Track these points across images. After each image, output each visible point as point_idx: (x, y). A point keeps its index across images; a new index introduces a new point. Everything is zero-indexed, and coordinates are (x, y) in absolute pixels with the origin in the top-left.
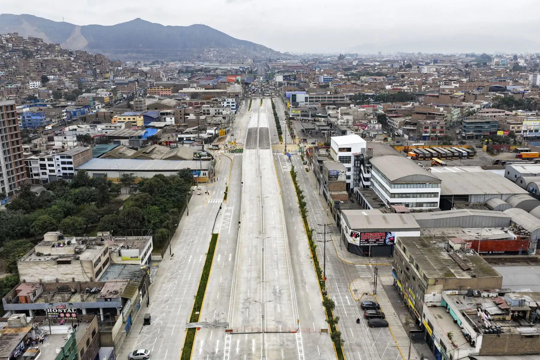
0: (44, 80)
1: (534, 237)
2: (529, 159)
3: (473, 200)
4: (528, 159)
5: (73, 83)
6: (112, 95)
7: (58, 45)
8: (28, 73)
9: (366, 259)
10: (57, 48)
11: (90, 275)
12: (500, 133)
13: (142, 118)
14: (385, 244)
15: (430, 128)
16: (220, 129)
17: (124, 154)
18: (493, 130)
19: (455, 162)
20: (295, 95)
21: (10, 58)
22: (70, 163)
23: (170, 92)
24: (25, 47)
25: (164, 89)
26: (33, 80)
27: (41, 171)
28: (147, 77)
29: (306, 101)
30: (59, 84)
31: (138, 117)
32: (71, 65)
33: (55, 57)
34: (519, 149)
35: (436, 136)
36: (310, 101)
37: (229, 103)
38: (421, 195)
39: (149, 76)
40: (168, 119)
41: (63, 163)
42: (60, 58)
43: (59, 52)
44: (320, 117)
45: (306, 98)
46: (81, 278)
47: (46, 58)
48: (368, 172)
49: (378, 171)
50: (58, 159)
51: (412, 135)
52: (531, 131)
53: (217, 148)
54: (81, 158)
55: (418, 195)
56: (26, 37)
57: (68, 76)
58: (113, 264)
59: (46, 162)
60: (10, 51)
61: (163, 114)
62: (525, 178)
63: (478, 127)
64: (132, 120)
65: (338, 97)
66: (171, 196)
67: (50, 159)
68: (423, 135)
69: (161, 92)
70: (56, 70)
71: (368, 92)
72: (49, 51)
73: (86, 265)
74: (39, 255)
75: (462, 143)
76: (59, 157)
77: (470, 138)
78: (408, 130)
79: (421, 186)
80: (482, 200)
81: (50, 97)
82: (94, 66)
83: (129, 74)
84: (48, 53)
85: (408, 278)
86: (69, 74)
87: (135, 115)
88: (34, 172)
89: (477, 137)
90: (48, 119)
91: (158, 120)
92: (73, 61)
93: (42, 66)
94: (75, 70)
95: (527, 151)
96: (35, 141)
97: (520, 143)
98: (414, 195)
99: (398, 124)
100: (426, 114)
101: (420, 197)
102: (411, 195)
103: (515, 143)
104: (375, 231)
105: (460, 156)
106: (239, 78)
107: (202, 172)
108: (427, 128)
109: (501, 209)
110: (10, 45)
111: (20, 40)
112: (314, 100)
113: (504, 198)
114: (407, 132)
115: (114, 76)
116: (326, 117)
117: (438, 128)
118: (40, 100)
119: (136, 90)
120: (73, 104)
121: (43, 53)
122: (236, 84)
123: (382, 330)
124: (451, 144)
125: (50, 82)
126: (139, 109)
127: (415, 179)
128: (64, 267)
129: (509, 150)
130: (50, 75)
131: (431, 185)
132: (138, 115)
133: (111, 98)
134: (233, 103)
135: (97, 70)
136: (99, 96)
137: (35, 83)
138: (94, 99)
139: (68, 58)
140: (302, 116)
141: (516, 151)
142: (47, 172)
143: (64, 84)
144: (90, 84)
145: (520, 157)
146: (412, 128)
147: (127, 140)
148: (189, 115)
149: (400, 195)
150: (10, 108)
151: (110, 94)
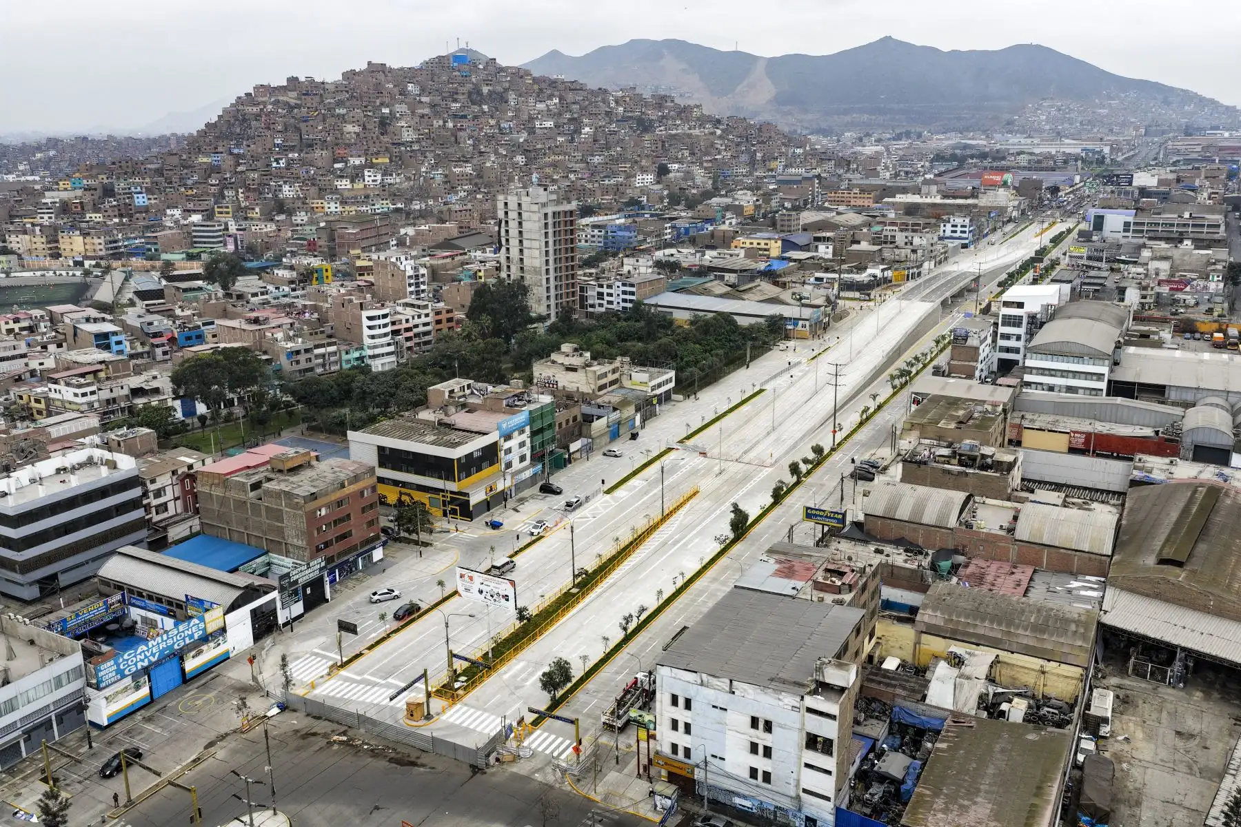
0: (662, 171)
1: (1188, 440)
3: (1173, 396)
5: (710, 178)
6: (761, 202)
7: (697, 106)
8: (638, 159)
10: (696, 113)
11: (593, 387)
13: (780, 243)
16: (896, 269)
17: (710, 291)
20: (1102, 217)
21: (615, 133)
22: (632, 293)
23: (871, 201)
24: (643, 113)
25: (858, 195)
26: (644, 170)
27: (598, 302)
28: (848, 170)
29: (1125, 231)
30: (685, 179)
31: (773, 242)
32: (712, 145)
33: (690, 129)
36: (1134, 231)
37: (956, 226)
38: (1075, 374)
39: (855, 166)
40: (822, 248)
41: (624, 293)
42: (696, 132)
43: (698, 119)
44: (1124, 262)
45: (1127, 224)
46: (585, 389)
47: (674, 132)
50: (619, 287)
53: (867, 298)
54: (648, 289)
55: (1070, 375)
56: (647, 95)
57: (705, 164)
58: (622, 387)
59: (605, 290)
60: (618, 121)
61: (817, 239)
64: (762, 246)
66: (730, 340)
67: (610, 287)
69: (852, 200)
70: (686, 153)
72: (681, 119)
73: (590, 375)
74: (554, 362)
76: (620, 284)
79: (1076, 360)
81: (662, 202)
82: (753, 145)
83: (814, 162)
84: (678, 122)
86: (707, 161)
87: (769, 239)
88: (590, 302)
90: (641, 237)
91: (805, 248)
92: (720, 137)
93: (663, 146)
94: (719, 153)
96: (603, 265)
98: (1064, 374)
101: (1074, 378)
102: (1059, 374)
106: (1008, 177)
107: (801, 323)
110: (621, 109)
111: (639, 100)
112: (1145, 228)
115: (786, 166)
118: (646, 207)
119: (813, 195)
120: (690, 215)
121: (670, 122)
122: (1001, 190)
125: (671, 175)
126: (786, 228)
127: (1065, 349)
128: (571, 374)
130: (674, 163)
131: (1092, 361)
132: (774, 239)
133: (757, 207)
134: (965, 226)
135: (758, 154)
136: (737, 203)
137: (645, 176)
138: (727, 208)
139: (712, 130)
140: (1090, 258)
142: (605, 302)
143: (693, 179)
144: (741, 180)
147: (734, 275)
148: (859, 242)
149: (1040, 371)
150: (568, 214)
151: (757, 200)
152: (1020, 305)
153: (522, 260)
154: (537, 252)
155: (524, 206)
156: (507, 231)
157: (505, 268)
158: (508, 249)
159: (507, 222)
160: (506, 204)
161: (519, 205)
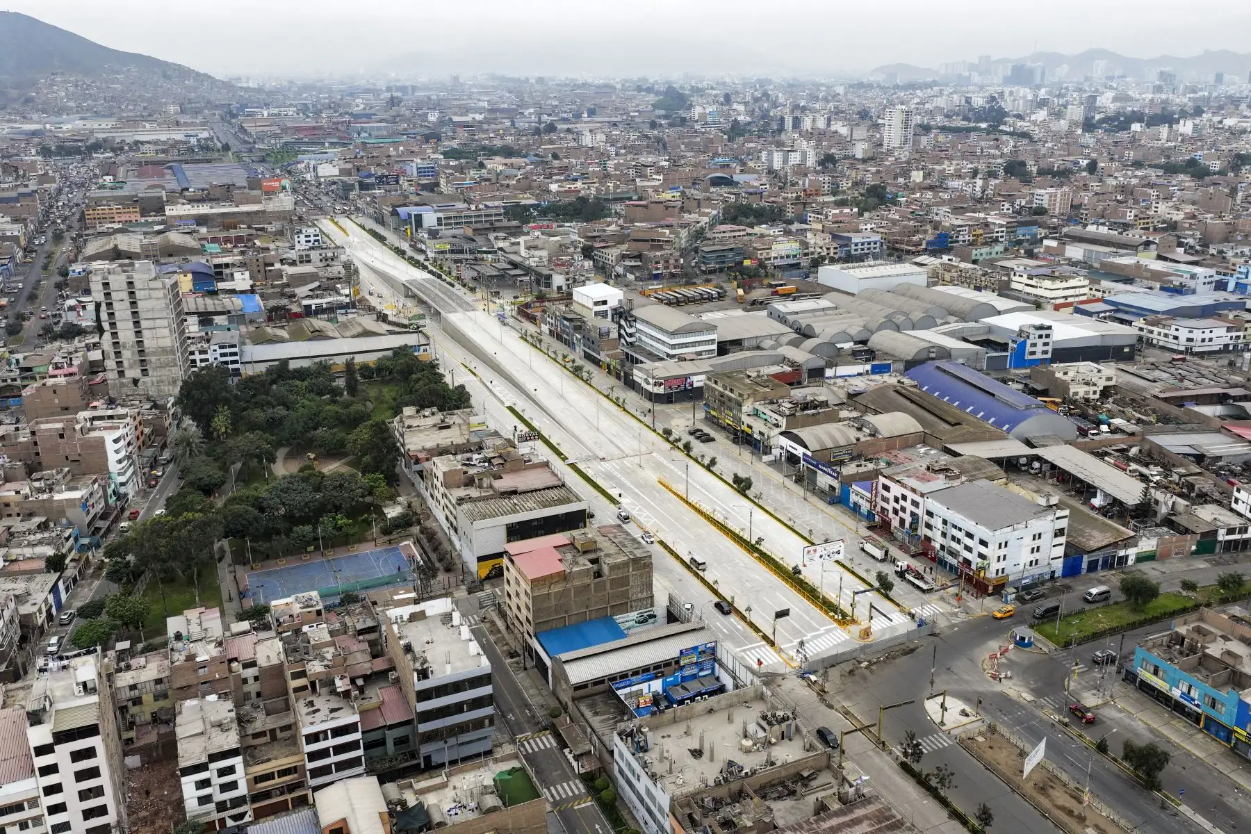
1: (804, 368)
2: (786, 295)
3: (746, 344)
4: (784, 295)
9: (670, 406)
12: (747, 263)
13: (190, 276)
14: (686, 389)
15: (662, 262)
16: (354, 286)
18: (738, 259)
19: (705, 306)
20: (420, 215)
22: (235, 354)
25: (122, 211)
31: (181, 275)
34: (773, 283)
35: (671, 273)
36: (446, 225)
37: (309, 236)
38: (700, 343)
41: (223, 355)
44: (485, 252)
45: (439, 219)
48: (631, 326)
49: (647, 323)
50: (215, 350)
51: (638, 274)
52: (782, 257)
62: (788, 317)
63: (720, 256)
65: (491, 215)
68: (654, 272)
69: (116, 216)
71: (523, 198)
75: (708, 281)
76: (216, 347)
77: (712, 272)
78: (631, 267)
80: (754, 343)
85: (722, 403)
87: (175, 273)
89: (721, 270)
95: (781, 285)
97: (773, 276)
98: (693, 344)
99: (614, 258)
100: (647, 241)
101: (699, 345)
103: (767, 276)
104: (676, 378)
105: (711, 298)
107: (422, 348)
108: (658, 263)
109: (773, 348)
112: (453, 221)
113: (774, 338)
114: (631, 269)
116: (495, 252)
117: (672, 261)
122: (282, 195)
123: (712, 443)
124: (695, 283)
129: (762, 286)
131: (707, 332)
140: (452, 252)
141: (770, 286)
145: (776, 293)
146: (633, 263)
148: (272, 265)
152: (605, 303)
153: (140, 343)
154: (166, 332)
155: (138, 285)
156: (111, 315)
157: (112, 355)
158: (115, 335)
159: (109, 305)
160: (106, 285)
161: (130, 284)
